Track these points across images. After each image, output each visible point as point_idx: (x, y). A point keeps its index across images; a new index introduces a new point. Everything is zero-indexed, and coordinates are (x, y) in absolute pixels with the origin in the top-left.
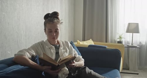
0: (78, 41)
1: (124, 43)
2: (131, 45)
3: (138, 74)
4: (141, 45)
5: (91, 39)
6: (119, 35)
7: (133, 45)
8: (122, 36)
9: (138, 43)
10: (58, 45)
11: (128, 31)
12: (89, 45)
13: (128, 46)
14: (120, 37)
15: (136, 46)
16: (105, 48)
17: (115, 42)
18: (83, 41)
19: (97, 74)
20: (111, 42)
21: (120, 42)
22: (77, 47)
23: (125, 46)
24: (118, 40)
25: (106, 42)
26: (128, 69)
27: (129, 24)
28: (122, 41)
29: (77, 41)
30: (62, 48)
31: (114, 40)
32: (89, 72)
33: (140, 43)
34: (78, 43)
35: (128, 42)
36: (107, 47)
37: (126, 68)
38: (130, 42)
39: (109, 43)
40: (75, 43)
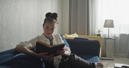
0: (66, 34)
1: (102, 36)
2: (107, 37)
3: (113, 60)
4: (115, 37)
5: (76, 33)
6: (98, 29)
7: (109, 37)
8: (101, 30)
9: (113, 36)
10: (51, 38)
11: (105, 26)
12: (75, 37)
13: (105, 38)
14: (99, 31)
15: (112, 38)
16: (88, 39)
17: (95, 35)
18: (69, 34)
19: (83, 60)
20: (92, 35)
21: (99, 35)
22: (65, 39)
23: (103, 38)
24: (98, 33)
25: (88, 35)
26: (106, 56)
27: (106, 21)
28: (100, 34)
29: (64, 35)
30: (55, 40)
31: (94, 33)
32: (78, 58)
33: (115, 35)
34: (65, 36)
35: (105, 35)
36: (89, 39)
37: (104, 55)
38: (107, 35)
39: (90, 36)
40: (64, 36)
